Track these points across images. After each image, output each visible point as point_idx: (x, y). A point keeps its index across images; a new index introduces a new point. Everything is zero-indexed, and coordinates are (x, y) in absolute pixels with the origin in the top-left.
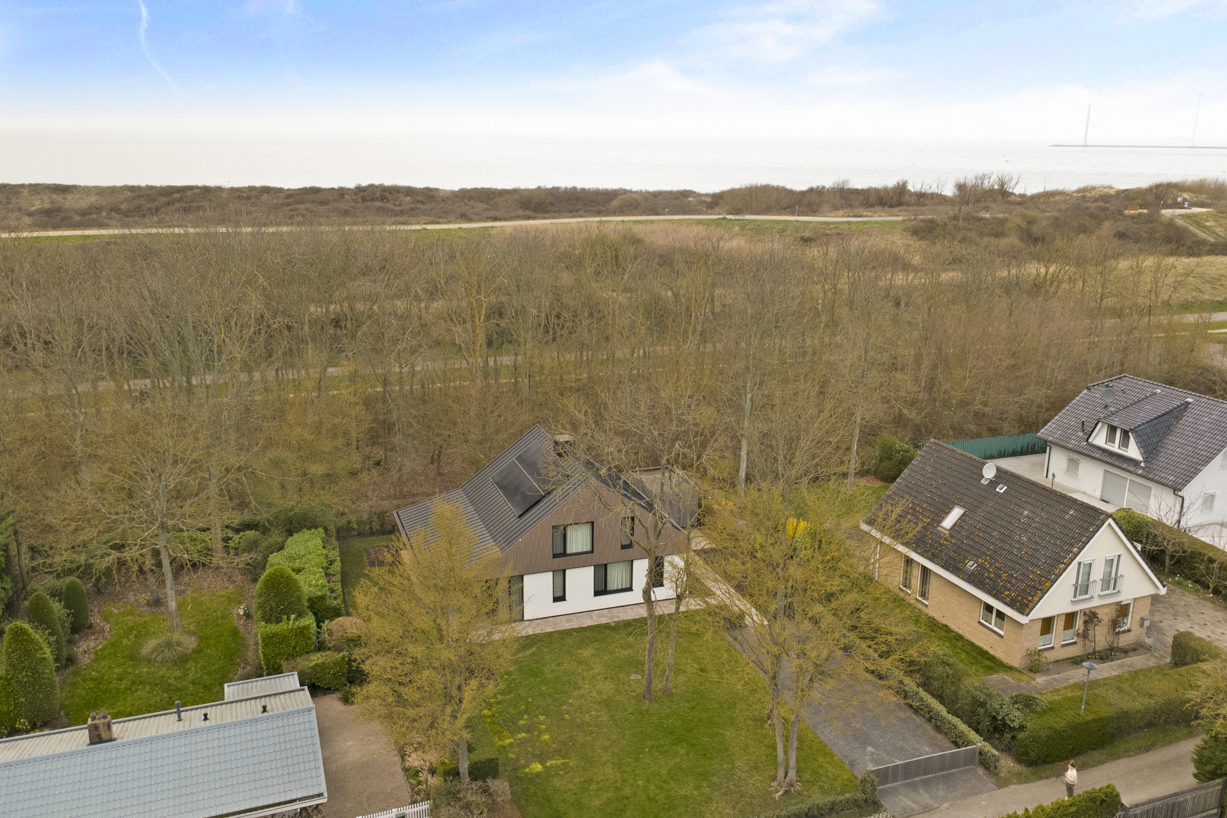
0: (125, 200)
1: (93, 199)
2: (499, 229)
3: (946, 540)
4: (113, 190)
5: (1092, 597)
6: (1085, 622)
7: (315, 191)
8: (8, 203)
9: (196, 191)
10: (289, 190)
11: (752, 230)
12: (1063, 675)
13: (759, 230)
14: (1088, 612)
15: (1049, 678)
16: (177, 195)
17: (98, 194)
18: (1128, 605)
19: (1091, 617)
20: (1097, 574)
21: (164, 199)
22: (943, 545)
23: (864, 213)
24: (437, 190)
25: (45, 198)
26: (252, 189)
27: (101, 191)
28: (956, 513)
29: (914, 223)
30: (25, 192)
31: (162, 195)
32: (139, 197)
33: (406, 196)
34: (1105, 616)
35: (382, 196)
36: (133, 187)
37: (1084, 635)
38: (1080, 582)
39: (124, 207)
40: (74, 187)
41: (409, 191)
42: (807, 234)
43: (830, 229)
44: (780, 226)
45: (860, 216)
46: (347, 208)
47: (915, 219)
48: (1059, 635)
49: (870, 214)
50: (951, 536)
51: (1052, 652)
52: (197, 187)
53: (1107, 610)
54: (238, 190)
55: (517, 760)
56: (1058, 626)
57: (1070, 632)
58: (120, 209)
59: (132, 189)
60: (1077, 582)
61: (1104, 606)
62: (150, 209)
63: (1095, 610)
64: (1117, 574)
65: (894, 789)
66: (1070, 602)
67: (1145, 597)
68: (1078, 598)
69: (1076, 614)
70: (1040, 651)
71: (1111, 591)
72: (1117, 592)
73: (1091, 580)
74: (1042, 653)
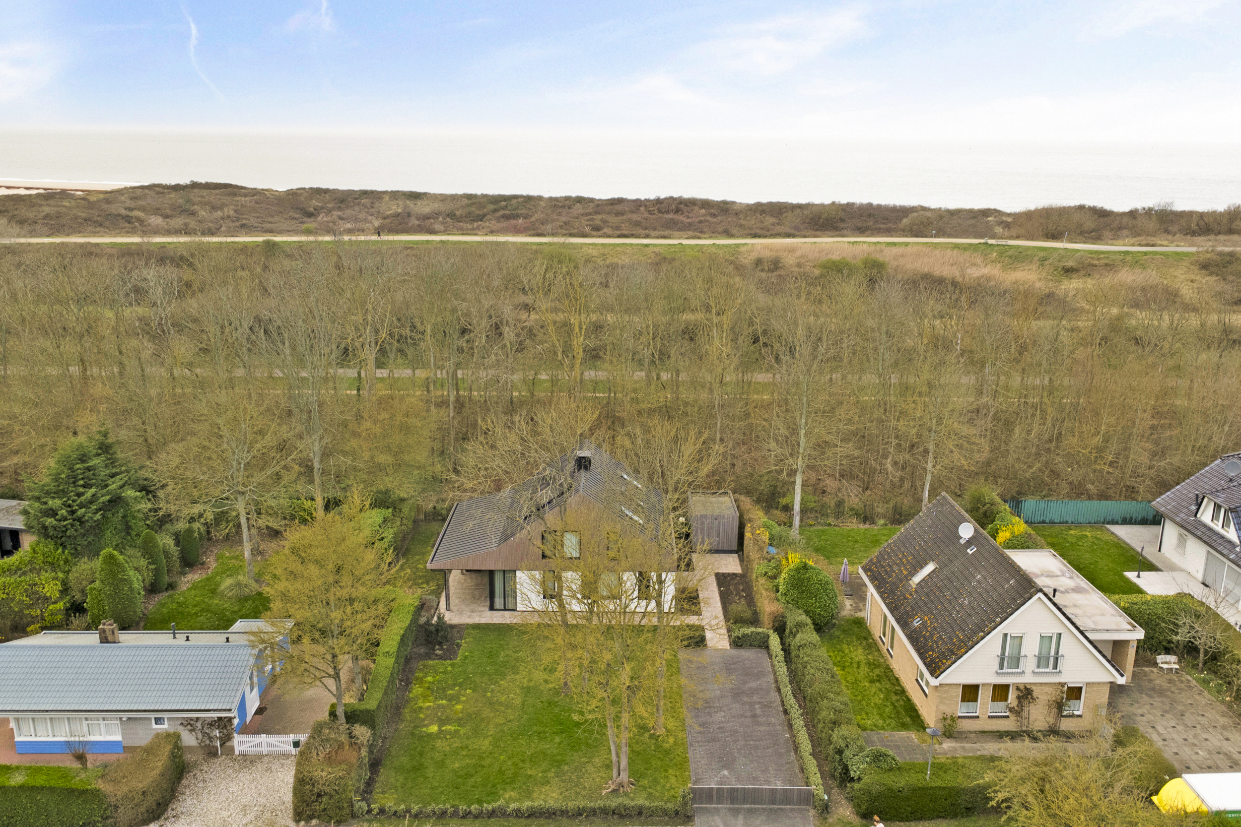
0: (462, 207)
1: (436, 206)
2: (750, 246)
3: (911, 595)
4: (454, 198)
5: (1023, 672)
6: (1018, 697)
7: (620, 201)
8: (372, 207)
9: (520, 200)
10: (599, 200)
11: (1011, 257)
12: (977, 746)
13: (1019, 258)
14: (1022, 688)
15: (958, 745)
16: (504, 203)
17: (443, 201)
18: (1080, 689)
19: (1026, 694)
20: (1031, 648)
21: (491, 207)
22: (906, 598)
23: (1159, 242)
24: (734, 203)
25: (401, 203)
26: (567, 198)
27: (444, 198)
28: (930, 568)
29: (1209, 256)
30: (387, 198)
31: (492, 203)
32: (474, 204)
33: (701, 208)
34: (1043, 697)
35: (677, 208)
36: (471, 195)
37: (1017, 712)
38: (1007, 654)
39: (458, 213)
40: (425, 194)
41: (706, 204)
42: (1070, 264)
43: (1099, 259)
44: (1041, 254)
45: (1153, 246)
46: (639, 219)
47: (1213, 251)
48: (985, 705)
49: (1165, 243)
50: (916, 591)
51: (976, 721)
52: (522, 196)
53: (1047, 689)
54: (556, 199)
55: (424, 720)
56: (984, 696)
57: (1001, 705)
58: (455, 215)
59: (469, 197)
60: (1003, 653)
61: (1041, 684)
62: (478, 216)
63: (1028, 687)
64: (1057, 653)
65: (717, 810)
66: (997, 673)
67: (1099, 683)
68: (1005, 670)
69: (1006, 687)
70: (959, 717)
71: (1050, 669)
72: (1060, 672)
73: (1022, 654)
74: (963, 720)
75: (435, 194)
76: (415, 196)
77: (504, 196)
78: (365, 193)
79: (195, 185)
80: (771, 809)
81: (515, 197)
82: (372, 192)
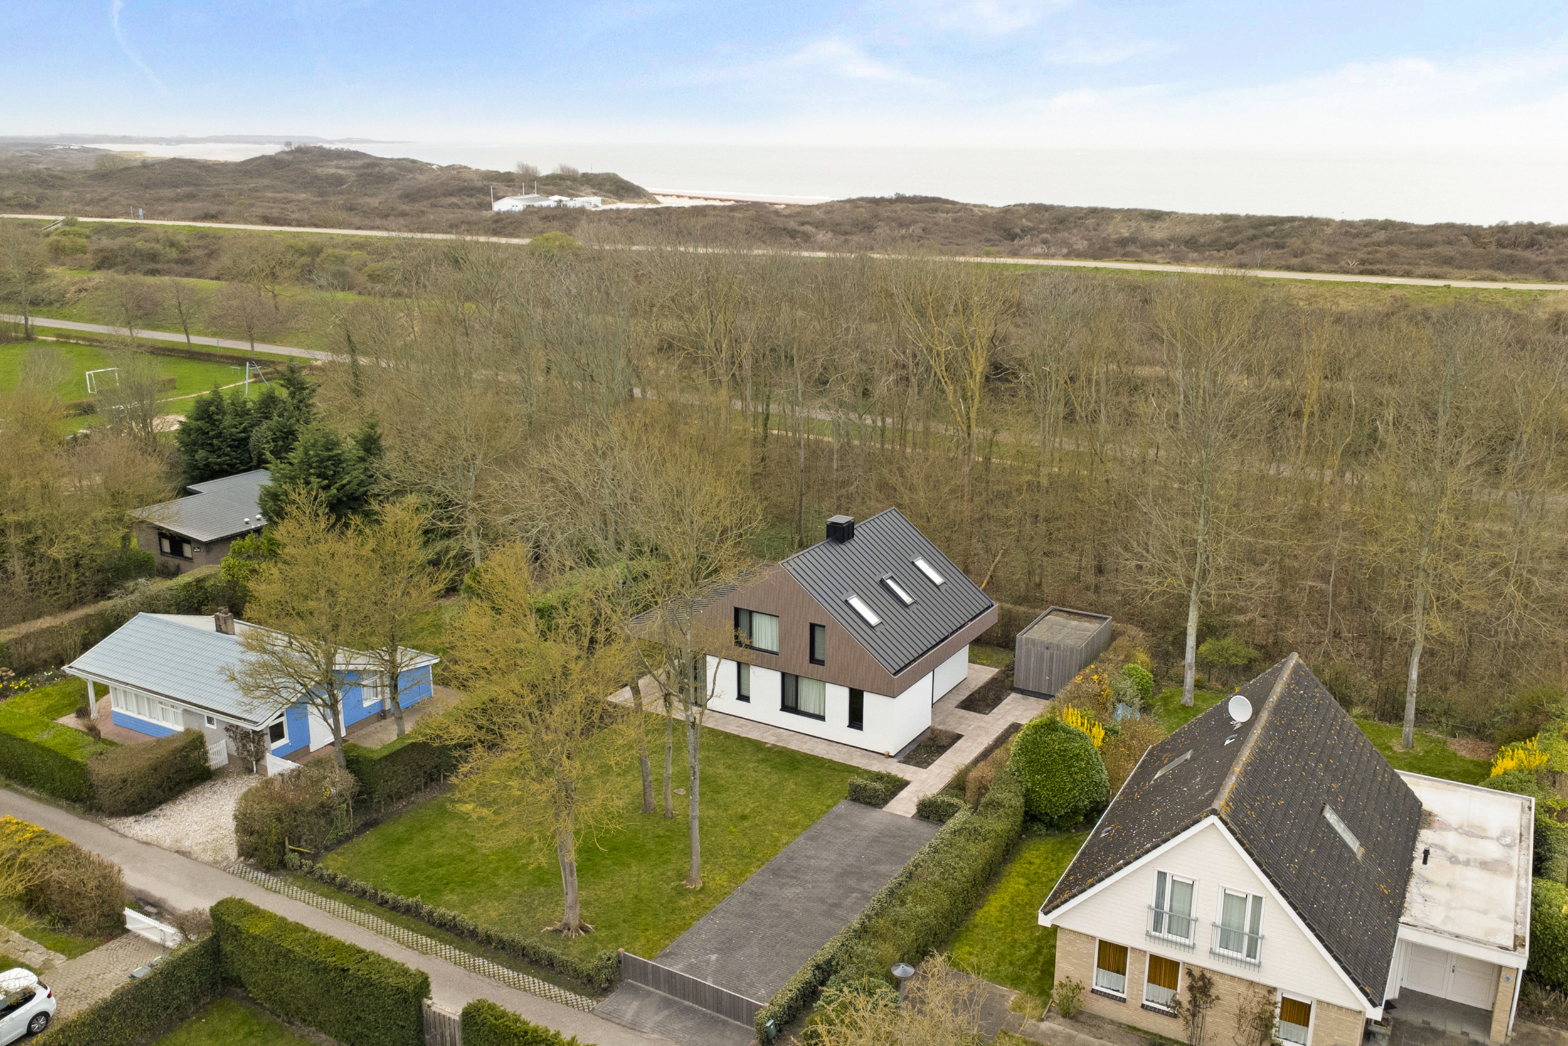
0: (1212, 232)
3: (1140, 793)
4: (1205, 219)
5: (1197, 947)
6: (1192, 989)
14: (1197, 974)
16: (1272, 228)
18: (1305, 1007)
19: (1202, 985)
20: (1208, 909)
21: (1251, 232)
22: (1132, 798)
25: (1134, 224)
26: (1368, 223)
28: (1183, 758)
30: (1119, 217)
34: (1232, 999)
36: (1231, 216)
37: (1188, 1012)
38: (1166, 908)
39: (1201, 240)
46: (1452, 254)
48: (1136, 984)
50: (1146, 790)
51: (1120, 1007)
52: (1302, 219)
53: (1239, 988)
54: (1350, 224)
56: (1137, 969)
57: (1163, 992)
59: (1227, 218)
60: (1159, 904)
61: (1233, 977)
62: (1227, 244)
63: (1208, 975)
64: (1254, 930)
65: (649, 993)
66: (1148, 934)
67: (1340, 1008)
68: (1164, 934)
69: (1174, 965)
70: (1093, 991)
71: (1242, 956)
72: (1259, 965)
73: (1193, 915)
74: (1101, 999)
75: (1183, 214)
76: (1155, 216)
77: (1276, 217)
78: (1094, 211)
79: (901, 199)
80: (713, 1018)
81: (1292, 219)
82: (1103, 210)
